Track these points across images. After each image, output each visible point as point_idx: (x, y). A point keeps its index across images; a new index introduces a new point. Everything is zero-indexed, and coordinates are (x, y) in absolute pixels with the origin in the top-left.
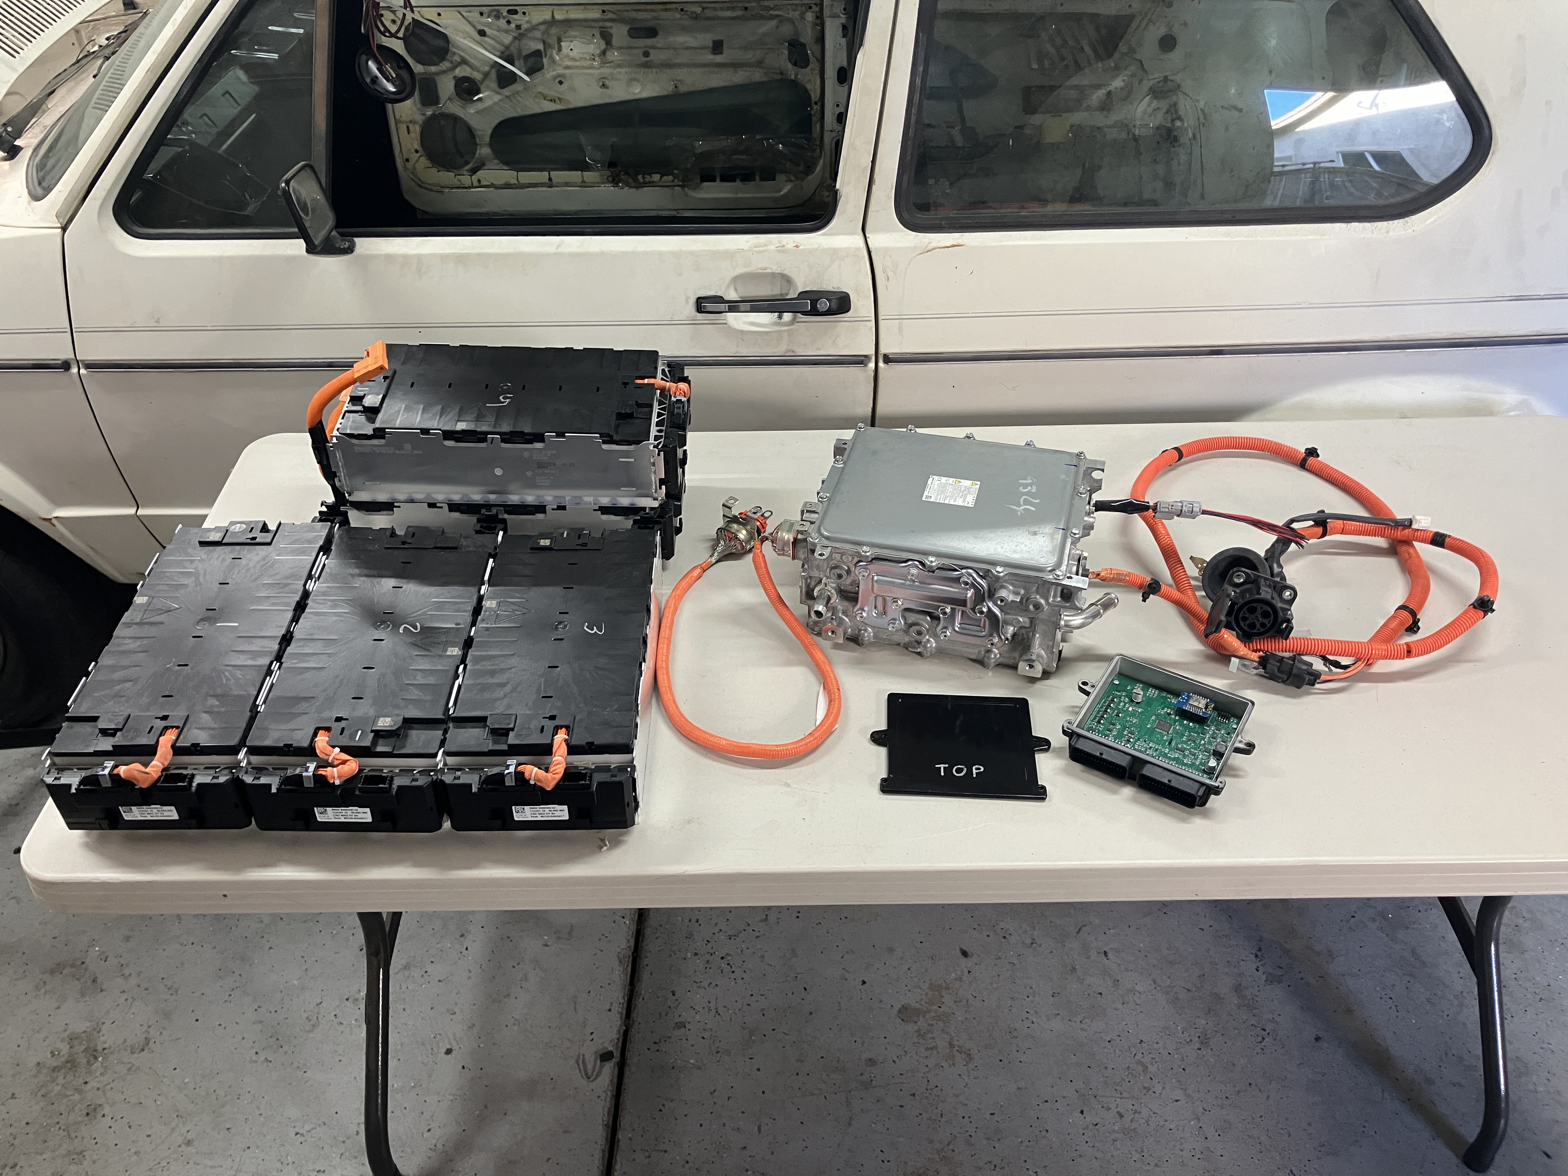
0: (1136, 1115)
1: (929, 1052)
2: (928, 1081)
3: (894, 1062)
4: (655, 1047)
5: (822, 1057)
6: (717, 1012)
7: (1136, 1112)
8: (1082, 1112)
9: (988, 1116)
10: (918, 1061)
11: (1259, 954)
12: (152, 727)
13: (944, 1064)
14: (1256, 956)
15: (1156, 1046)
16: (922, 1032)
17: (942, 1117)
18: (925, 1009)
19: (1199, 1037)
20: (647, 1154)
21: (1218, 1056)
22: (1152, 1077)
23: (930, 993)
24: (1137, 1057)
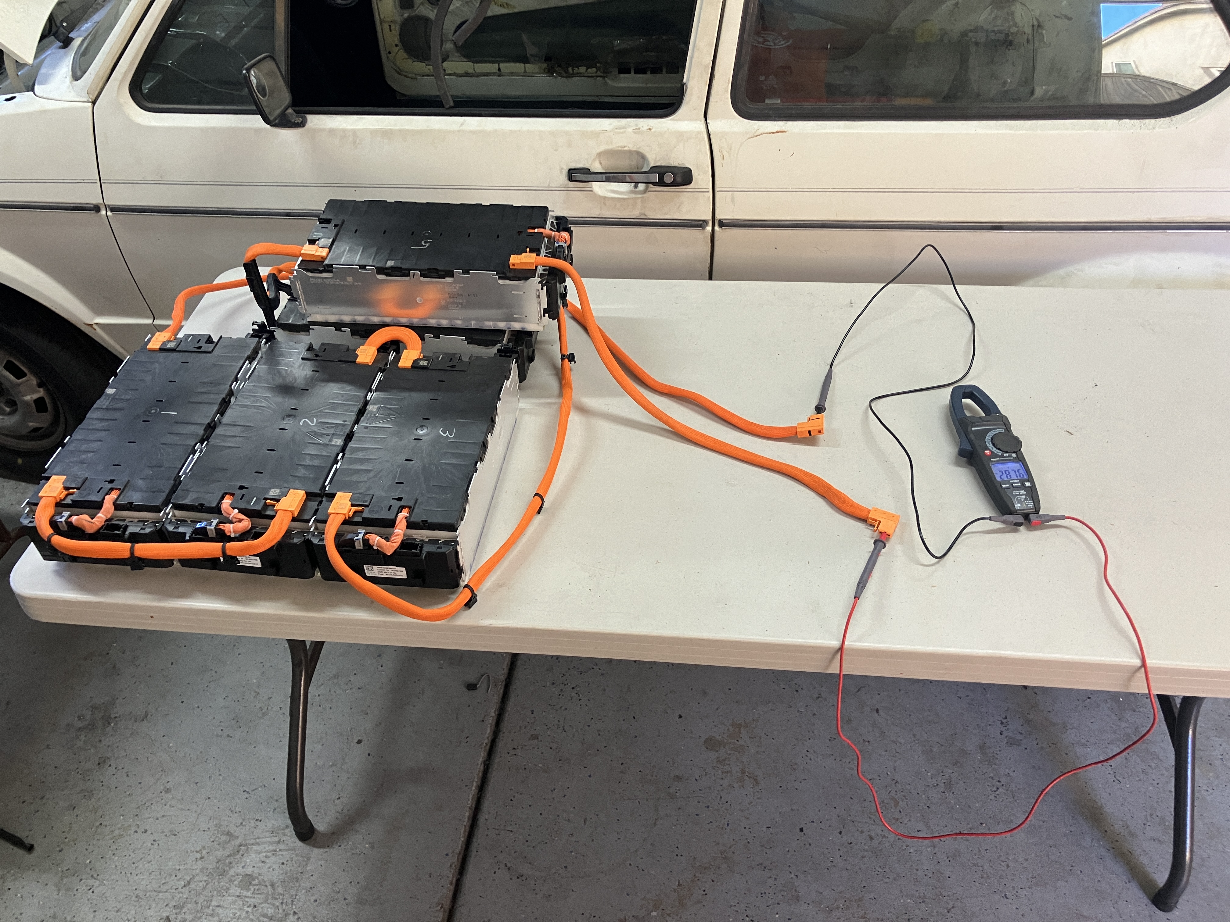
0: (884, 839)
1: (725, 775)
2: (721, 797)
3: (696, 780)
4: (513, 752)
5: (640, 771)
6: (564, 729)
7: (884, 836)
8: (840, 833)
9: (765, 830)
10: (715, 781)
11: (1004, 721)
12: (101, 488)
13: (735, 785)
14: (1002, 722)
15: (908, 787)
16: (721, 759)
17: (728, 825)
18: (725, 741)
19: (944, 783)
20: (497, 832)
21: (958, 799)
22: (901, 810)
23: (732, 729)
24: (891, 794)
